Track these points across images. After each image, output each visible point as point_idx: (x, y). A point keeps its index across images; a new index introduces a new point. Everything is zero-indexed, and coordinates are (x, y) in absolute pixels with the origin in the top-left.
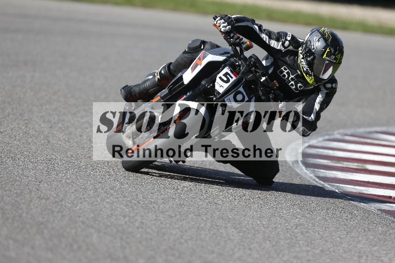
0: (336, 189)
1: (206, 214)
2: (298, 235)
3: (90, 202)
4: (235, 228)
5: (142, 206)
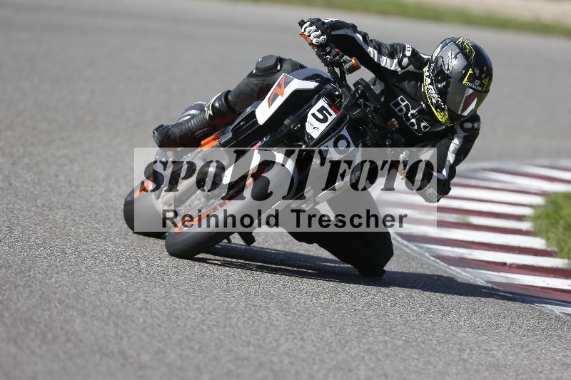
0: (426, 251)
3: (70, 272)
4: (281, 309)
5: (146, 278)
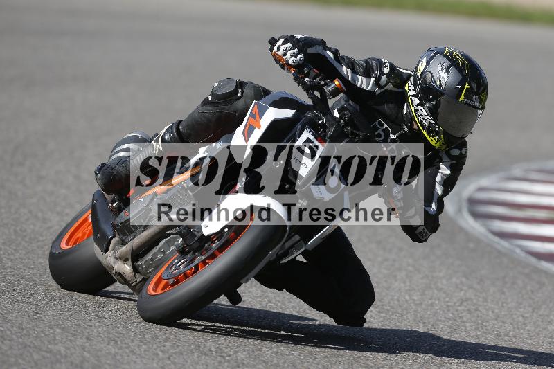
2: (464, 314)
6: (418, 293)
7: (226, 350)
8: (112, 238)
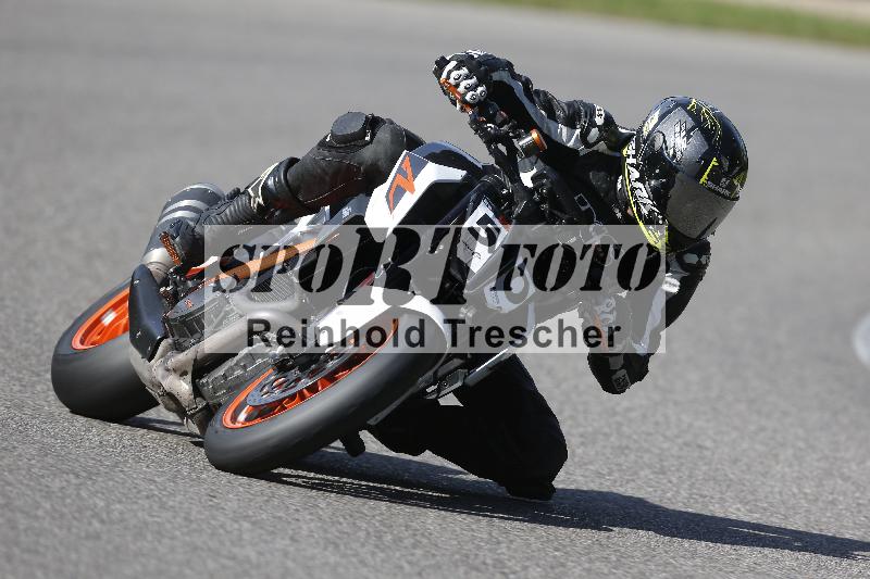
1: (678, 470)
6: (812, 483)
7: (510, 564)
8: (161, 340)
